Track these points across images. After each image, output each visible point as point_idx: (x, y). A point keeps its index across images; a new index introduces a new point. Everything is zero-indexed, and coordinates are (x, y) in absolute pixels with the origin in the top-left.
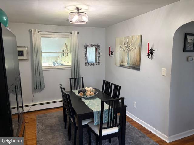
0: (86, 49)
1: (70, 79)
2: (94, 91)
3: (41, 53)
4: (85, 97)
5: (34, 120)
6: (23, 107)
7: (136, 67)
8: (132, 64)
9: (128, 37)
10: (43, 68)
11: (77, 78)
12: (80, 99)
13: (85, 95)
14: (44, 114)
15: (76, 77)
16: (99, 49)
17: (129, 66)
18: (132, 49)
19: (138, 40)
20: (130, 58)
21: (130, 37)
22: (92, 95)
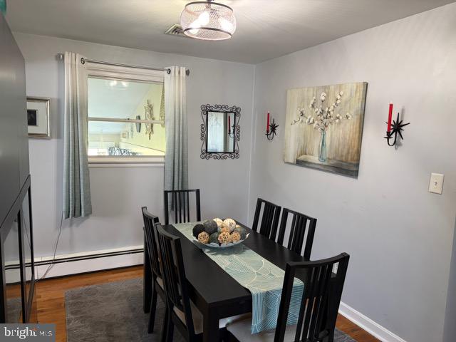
0: (205, 117)
1: (166, 193)
2: (239, 230)
3: (88, 119)
4: (216, 245)
5: (61, 304)
6: (32, 265)
7: (347, 167)
8: (334, 159)
9: (325, 88)
10: (89, 160)
11: (179, 191)
12: (199, 251)
13: (215, 240)
14: (87, 287)
15: (175, 189)
16: (237, 118)
17: (325, 163)
18: (337, 121)
19: (357, 98)
20: (327, 142)
21: (332, 87)
22: (235, 242)
